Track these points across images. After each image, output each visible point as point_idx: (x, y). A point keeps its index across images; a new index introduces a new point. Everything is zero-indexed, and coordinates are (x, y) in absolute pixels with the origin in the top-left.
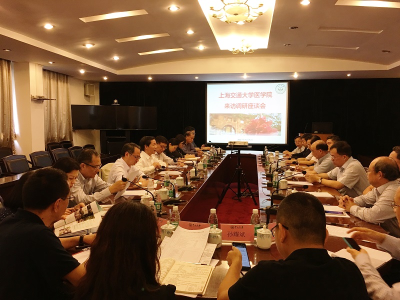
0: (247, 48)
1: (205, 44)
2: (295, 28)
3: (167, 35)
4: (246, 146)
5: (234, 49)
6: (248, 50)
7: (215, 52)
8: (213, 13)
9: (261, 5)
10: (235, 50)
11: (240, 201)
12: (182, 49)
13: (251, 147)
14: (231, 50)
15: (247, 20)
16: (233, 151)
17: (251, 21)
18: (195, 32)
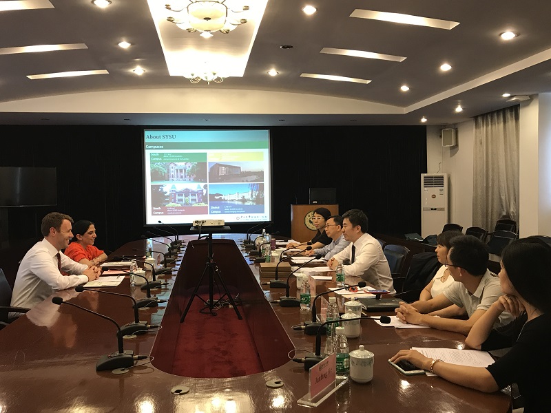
0: (214, 74)
1: (144, 64)
2: (289, 47)
3: (83, 46)
4: (222, 226)
5: (193, 75)
6: (215, 77)
7: (161, 79)
8: (169, 14)
9: (247, 8)
10: (194, 77)
11: (214, 314)
12: (105, 72)
13: (228, 227)
14: (188, 76)
15: (222, 30)
16: (202, 235)
17: (228, 32)
18: (132, 44)
